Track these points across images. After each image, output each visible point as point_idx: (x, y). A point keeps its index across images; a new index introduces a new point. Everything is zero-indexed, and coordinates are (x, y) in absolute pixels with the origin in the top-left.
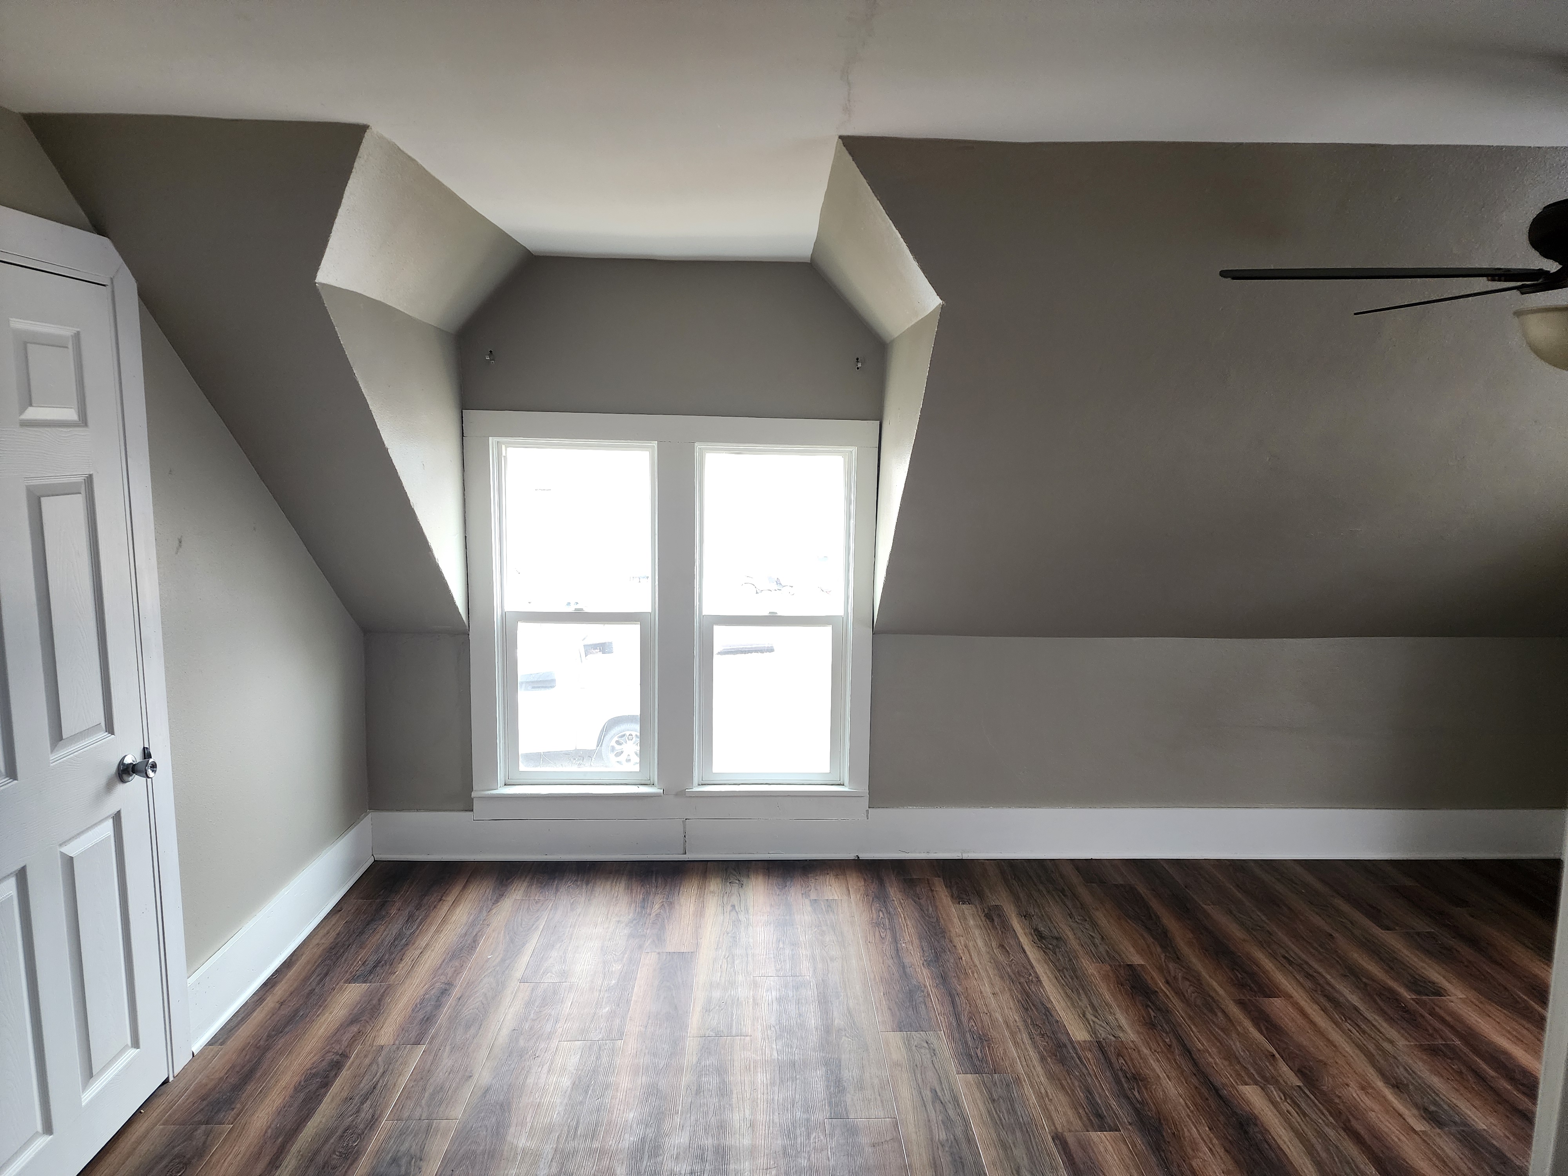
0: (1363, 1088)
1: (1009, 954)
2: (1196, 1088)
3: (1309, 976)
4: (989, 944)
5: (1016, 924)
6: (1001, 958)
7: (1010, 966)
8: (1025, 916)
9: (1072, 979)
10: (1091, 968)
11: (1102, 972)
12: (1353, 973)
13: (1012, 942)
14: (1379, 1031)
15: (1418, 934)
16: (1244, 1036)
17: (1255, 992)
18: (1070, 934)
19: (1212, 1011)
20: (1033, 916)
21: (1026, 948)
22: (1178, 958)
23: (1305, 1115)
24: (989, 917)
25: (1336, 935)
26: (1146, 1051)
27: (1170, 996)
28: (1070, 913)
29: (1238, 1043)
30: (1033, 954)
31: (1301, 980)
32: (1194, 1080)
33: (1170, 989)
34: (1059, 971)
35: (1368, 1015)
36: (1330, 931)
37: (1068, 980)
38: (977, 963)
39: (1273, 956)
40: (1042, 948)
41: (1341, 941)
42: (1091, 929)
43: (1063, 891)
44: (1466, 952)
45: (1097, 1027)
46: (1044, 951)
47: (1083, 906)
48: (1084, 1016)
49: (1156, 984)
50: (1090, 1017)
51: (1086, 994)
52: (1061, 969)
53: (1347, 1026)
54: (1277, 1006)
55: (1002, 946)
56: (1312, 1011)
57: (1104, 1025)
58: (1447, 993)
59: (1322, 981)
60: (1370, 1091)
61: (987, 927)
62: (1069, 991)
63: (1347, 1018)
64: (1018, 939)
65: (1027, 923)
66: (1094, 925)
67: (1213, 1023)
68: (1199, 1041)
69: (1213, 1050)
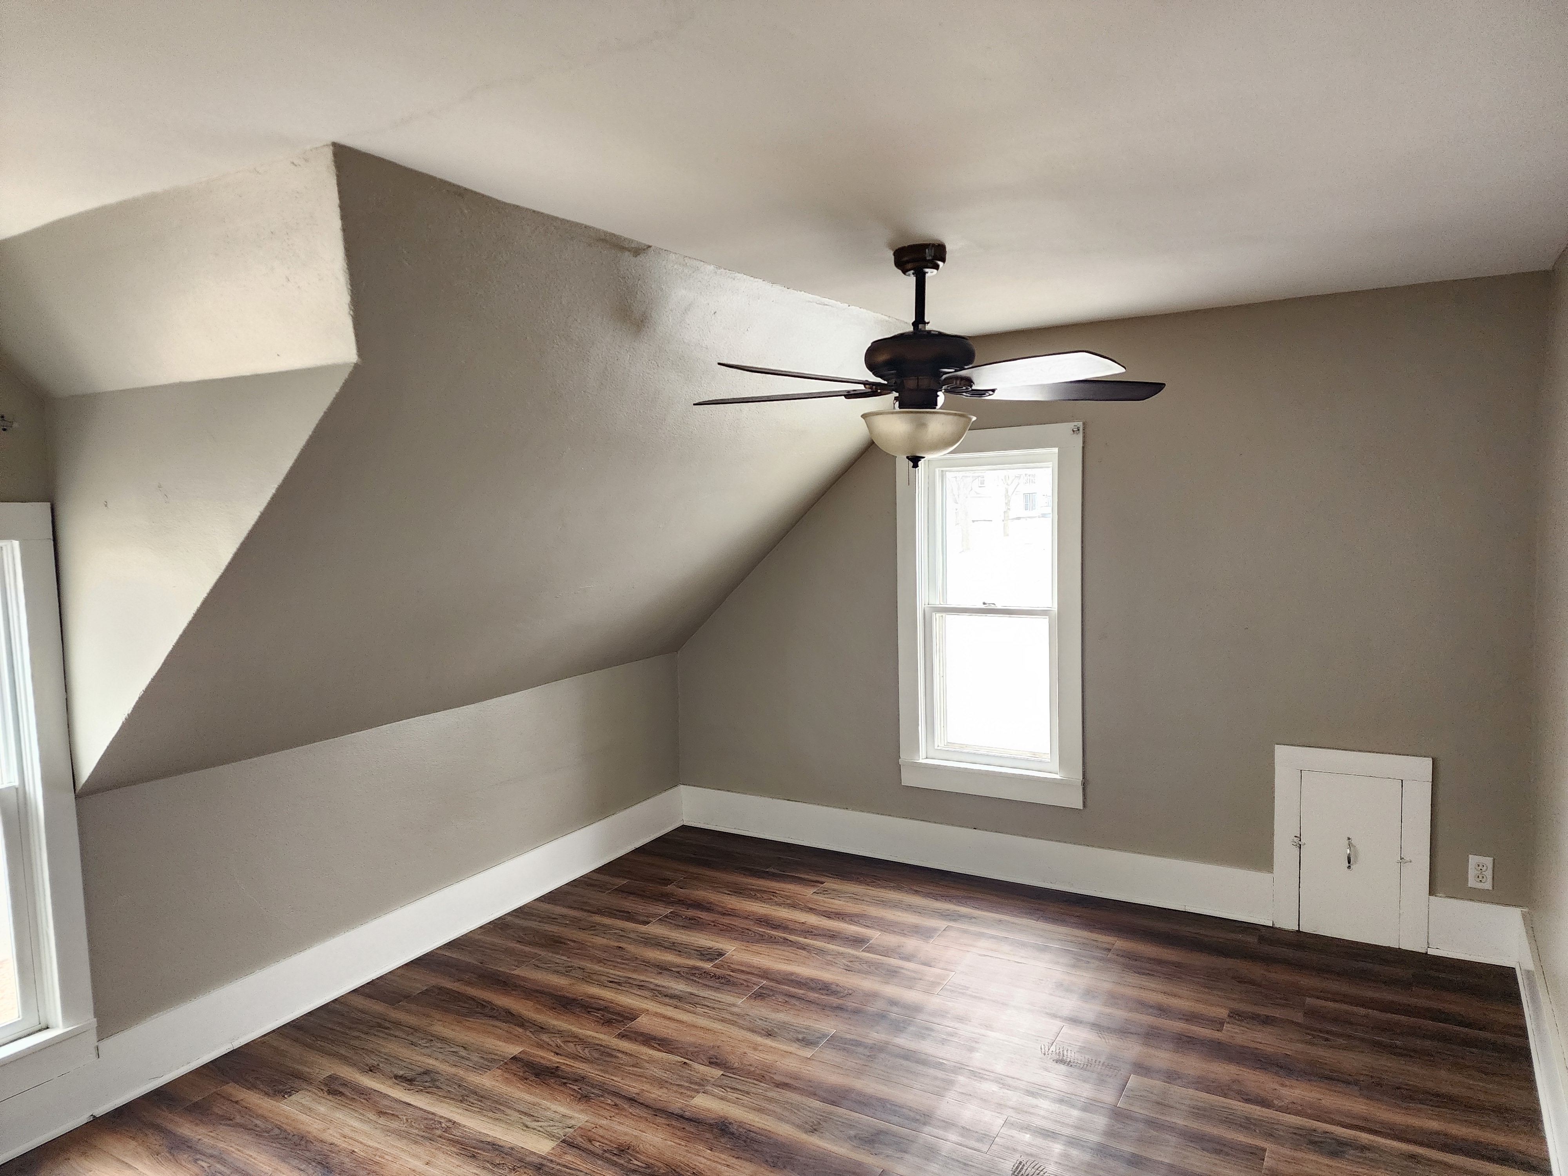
0: (755, 1049)
1: (397, 1116)
2: (668, 1125)
3: (640, 987)
4: (367, 1119)
5: (368, 1082)
6: (394, 1125)
7: (412, 1126)
8: (371, 1070)
9: (481, 1101)
10: (487, 1081)
11: (499, 1079)
12: (662, 968)
13: (386, 1102)
14: (720, 1002)
15: (666, 917)
16: (651, 1061)
17: (622, 1021)
18: (431, 1061)
19: (611, 1056)
20: (378, 1065)
21: (408, 1100)
22: (542, 1029)
23: (748, 1093)
24: (333, 1092)
25: (621, 945)
26: (604, 1122)
27: (572, 1064)
28: (411, 1043)
29: (655, 1070)
30: (421, 1101)
31: (638, 993)
32: (659, 1120)
33: (563, 1058)
34: (461, 1101)
35: (702, 994)
36: (617, 944)
37: (478, 1104)
38: (376, 1145)
39: (602, 985)
40: (421, 1090)
41: (632, 949)
42: (447, 1046)
43: (380, 1025)
44: (704, 916)
45: (548, 1129)
46: (428, 1092)
47: (415, 1029)
48: (527, 1127)
49: (550, 1060)
50: (534, 1124)
51: (509, 1108)
52: (461, 1098)
53: (699, 1010)
54: (644, 1023)
55: (381, 1113)
56: (670, 1012)
57: (552, 1123)
58: (726, 951)
59: (652, 986)
60: (760, 1048)
61: (343, 1104)
62: (491, 1114)
63: (695, 1004)
64: (389, 1096)
65: (378, 1075)
66: (444, 1040)
67: (622, 1064)
68: (632, 1087)
69: (647, 1087)
